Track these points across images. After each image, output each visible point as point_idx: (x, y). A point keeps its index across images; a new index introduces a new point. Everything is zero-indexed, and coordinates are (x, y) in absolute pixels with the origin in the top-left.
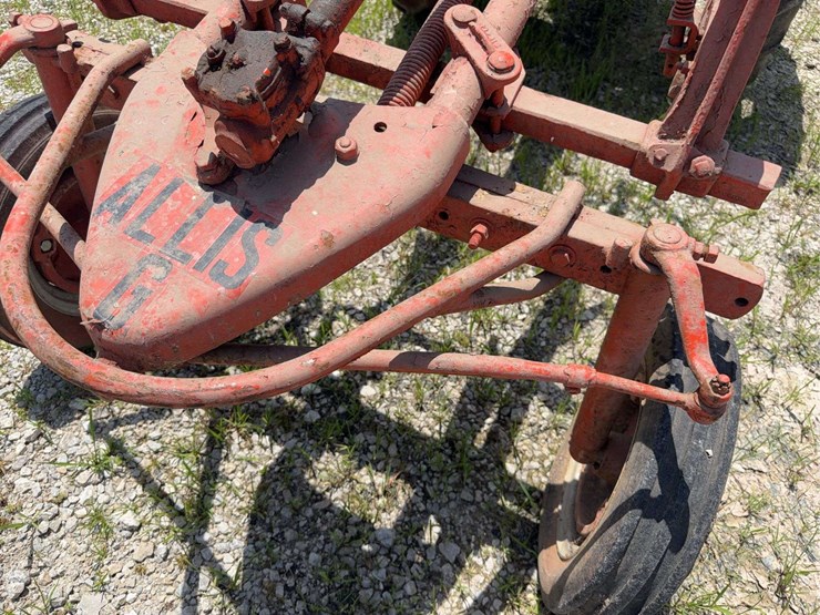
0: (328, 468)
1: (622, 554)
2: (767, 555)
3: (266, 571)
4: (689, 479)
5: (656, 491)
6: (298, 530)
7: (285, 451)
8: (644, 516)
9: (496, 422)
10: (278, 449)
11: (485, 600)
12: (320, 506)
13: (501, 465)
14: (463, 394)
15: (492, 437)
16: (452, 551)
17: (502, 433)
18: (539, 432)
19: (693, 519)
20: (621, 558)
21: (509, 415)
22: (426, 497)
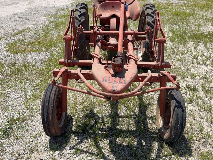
0: (119, 140)
1: (177, 115)
2: (196, 129)
3: (120, 158)
4: (180, 101)
5: (177, 105)
6: (121, 150)
7: (110, 140)
8: (177, 108)
9: (143, 125)
10: (108, 141)
11: (159, 149)
12: (122, 146)
13: (148, 130)
14: (135, 122)
15: (144, 127)
16: (149, 145)
17: (145, 126)
18: (151, 124)
19: (183, 107)
20: (177, 116)
21: (145, 123)
22: (139, 139)
